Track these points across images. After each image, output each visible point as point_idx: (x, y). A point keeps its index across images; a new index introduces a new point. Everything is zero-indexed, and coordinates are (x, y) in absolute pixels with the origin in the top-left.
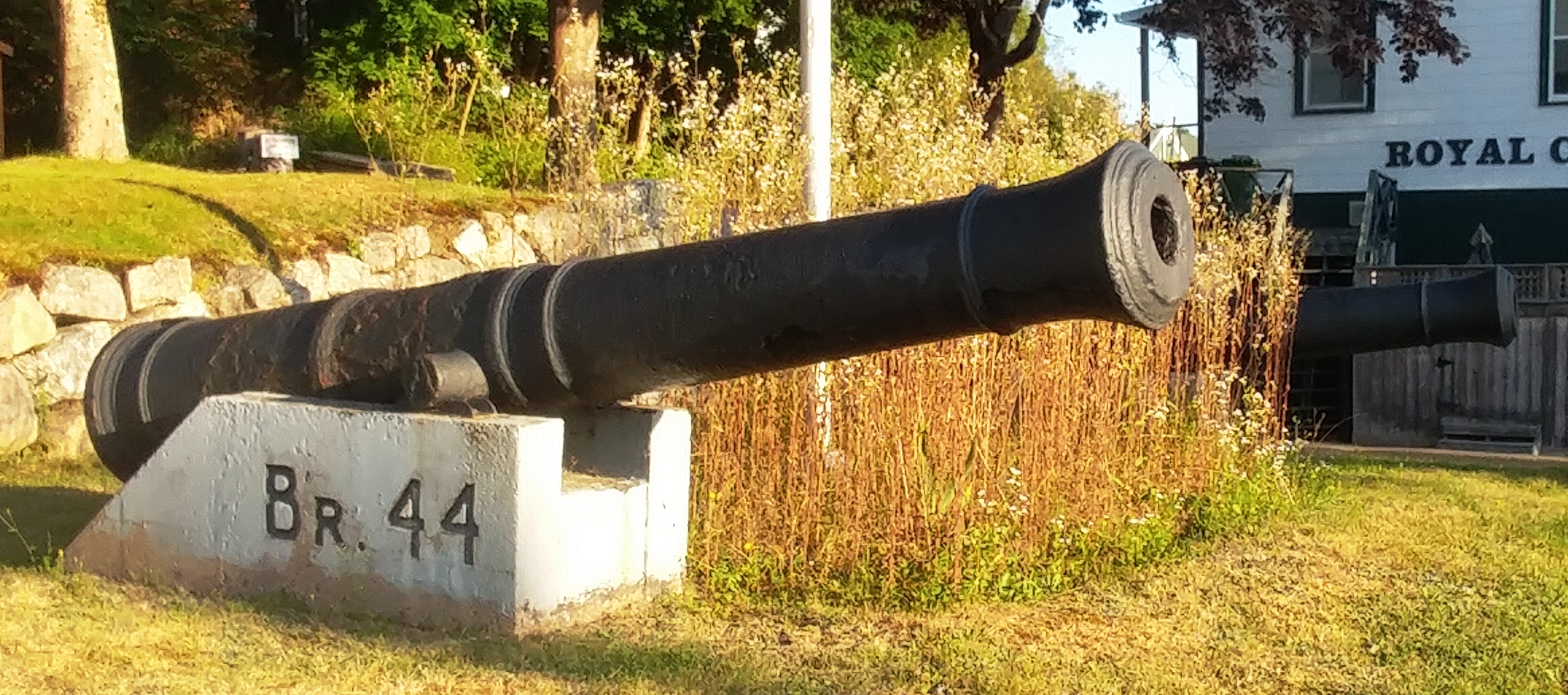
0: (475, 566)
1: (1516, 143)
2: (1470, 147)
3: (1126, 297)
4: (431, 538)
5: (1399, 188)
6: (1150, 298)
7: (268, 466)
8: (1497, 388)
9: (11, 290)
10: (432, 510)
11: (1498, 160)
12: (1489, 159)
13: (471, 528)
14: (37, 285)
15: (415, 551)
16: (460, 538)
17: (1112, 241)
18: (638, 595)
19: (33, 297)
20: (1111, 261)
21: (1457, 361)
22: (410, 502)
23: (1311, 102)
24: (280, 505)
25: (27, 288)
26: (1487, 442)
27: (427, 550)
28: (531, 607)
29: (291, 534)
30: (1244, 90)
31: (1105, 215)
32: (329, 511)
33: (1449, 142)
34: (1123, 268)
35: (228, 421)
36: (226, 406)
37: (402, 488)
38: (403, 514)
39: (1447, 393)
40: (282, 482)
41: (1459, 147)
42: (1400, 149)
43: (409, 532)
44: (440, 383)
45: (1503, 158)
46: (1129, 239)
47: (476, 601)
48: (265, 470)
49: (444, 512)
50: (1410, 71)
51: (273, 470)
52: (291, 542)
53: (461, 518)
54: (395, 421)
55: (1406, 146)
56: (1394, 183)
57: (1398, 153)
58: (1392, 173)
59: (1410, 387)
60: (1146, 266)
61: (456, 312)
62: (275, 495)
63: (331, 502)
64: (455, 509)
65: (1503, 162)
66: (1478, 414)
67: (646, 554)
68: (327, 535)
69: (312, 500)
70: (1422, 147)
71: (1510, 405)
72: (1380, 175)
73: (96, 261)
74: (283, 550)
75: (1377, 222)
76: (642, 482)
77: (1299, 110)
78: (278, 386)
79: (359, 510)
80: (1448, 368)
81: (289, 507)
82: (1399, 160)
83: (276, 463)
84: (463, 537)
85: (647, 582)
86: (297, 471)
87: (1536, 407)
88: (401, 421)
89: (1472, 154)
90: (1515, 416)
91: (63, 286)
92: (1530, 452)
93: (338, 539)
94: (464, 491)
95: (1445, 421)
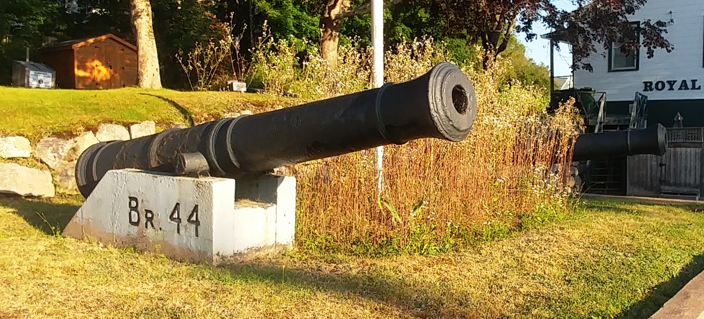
0: (199, 237)
1: (694, 82)
2: (676, 83)
3: (440, 127)
4: (184, 226)
5: (649, 99)
6: (451, 128)
7: (129, 197)
8: (683, 175)
9: (85, 133)
10: (184, 215)
11: (687, 88)
12: (683, 88)
13: (197, 223)
14: (95, 131)
15: (178, 231)
16: (194, 226)
17: (433, 103)
18: (272, 250)
19: (93, 135)
20: (433, 112)
21: (667, 164)
22: (176, 211)
23: (614, 67)
24: (133, 213)
25: (91, 132)
26: (679, 195)
27: (182, 231)
28: (220, 254)
29: (136, 224)
30: (585, 60)
31: (430, 93)
32: (149, 215)
33: (667, 82)
34: (438, 115)
35: (116, 179)
36: (115, 174)
37: (174, 206)
38: (174, 217)
39: (663, 176)
40: (134, 204)
41: (671, 83)
42: (648, 84)
43: (176, 224)
44: (186, 165)
45: (689, 87)
46: (440, 103)
47: (200, 251)
48: (128, 199)
49: (188, 216)
50: (651, 54)
51: (131, 198)
52: (137, 227)
53: (194, 218)
54: (171, 179)
55: (651, 83)
56: (646, 97)
57: (648, 86)
58: (645, 93)
59: (649, 174)
60: (449, 114)
61: (198, 137)
62: (132, 209)
63: (151, 212)
64: (192, 215)
65: (689, 89)
66: (675, 184)
67: (276, 234)
68: (149, 224)
69: (144, 210)
70: (657, 83)
71: (688, 183)
72: (640, 94)
73: (119, 122)
74: (134, 230)
75: (638, 112)
76: (274, 205)
77: (610, 70)
78: (138, 166)
79: (159, 215)
80: (664, 167)
81: (136, 213)
82: (648, 88)
83: (132, 196)
84: (195, 226)
85: (276, 245)
86: (138, 199)
87: (698, 182)
88: (173, 180)
89: (676, 86)
90: (689, 185)
91: (105, 132)
92: (695, 199)
93: (153, 226)
94: (195, 207)
95: (662, 187)
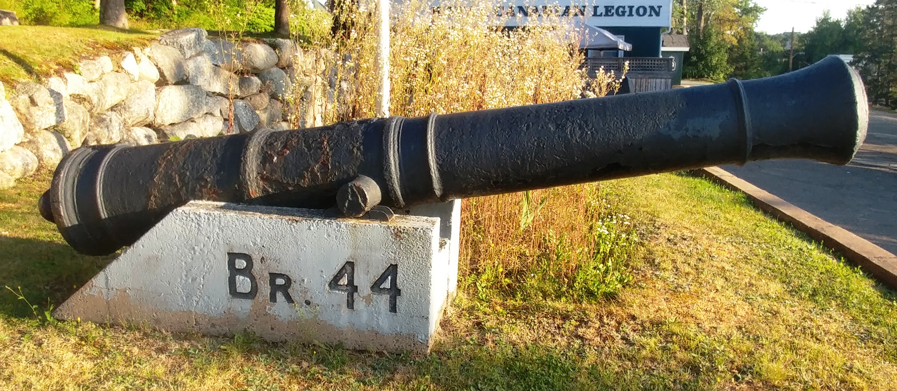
0: (398, 314)
4: (363, 298)
7: (229, 254)
10: (364, 280)
13: (394, 291)
15: (350, 305)
16: (386, 297)
22: (346, 275)
24: (240, 278)
27: (360, 304)
29: (250, 295)
32: (280, 281)
36: (192, 216)
37: (340, 267)
38: (340, 283)
40: (241, 264)
43: (346, 294)
44: (368, 202)
47: (399, 334)
48: (227, 256)
49: (374, 281)
51: (233, 256)
52: (250, 301)
53: (387, 285)
54: (334, 225)
62: (234, 271)
63: (281, 276)
64: (381, 280)
68: (280, 296)
69: (266, 274)
74: (244, 305)
79: (306, 281)
81: (247, 279)
83: (236, 251)
84: (388, 296)
88: (338, 225)
93: (289, 299)
94: (389, 268)
